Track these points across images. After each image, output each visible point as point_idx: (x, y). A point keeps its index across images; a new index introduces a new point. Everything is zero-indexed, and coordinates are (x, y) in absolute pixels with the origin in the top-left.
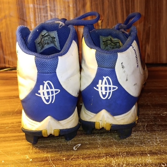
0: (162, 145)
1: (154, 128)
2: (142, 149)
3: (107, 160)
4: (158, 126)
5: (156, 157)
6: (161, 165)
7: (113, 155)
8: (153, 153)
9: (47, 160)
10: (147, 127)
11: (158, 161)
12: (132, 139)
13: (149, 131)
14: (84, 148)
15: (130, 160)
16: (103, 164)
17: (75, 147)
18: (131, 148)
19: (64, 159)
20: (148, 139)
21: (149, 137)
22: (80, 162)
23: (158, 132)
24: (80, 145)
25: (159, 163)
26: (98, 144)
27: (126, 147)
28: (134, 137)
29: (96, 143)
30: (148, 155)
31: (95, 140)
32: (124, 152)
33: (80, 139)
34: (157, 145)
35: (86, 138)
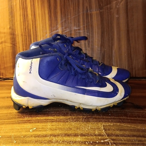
0: (91, 131)
1: (90, 120)
2: (76, 132)
3: (50, 138)
4: (93, 119)
5: (84, 137)
6: (85, 142)
7: (55, 136)
8: (83, 135)
9: (10, 137)
10: (85, 119)
11: (84, 140)
12: (72, 126)
13: (85, 122)
14: (37, 131)
15: (66, 139)
16: (47, 141)
17: (31, 130)
18: (69, 131)
19: (22, 137)
20: (83, 126)
21: (84, 125)
22: (32, 139)
23: (91, 122)
24: (35, 129)
25: (84, 141)
26: (48, 128)
27: (65, 131)
28: (74, 125)
29: (47, 128)
30: (79, 136)
31: (46, 126)
32: (63, 134)
33: (37, 125)
34: (87, 130)
35: (41, 124)
